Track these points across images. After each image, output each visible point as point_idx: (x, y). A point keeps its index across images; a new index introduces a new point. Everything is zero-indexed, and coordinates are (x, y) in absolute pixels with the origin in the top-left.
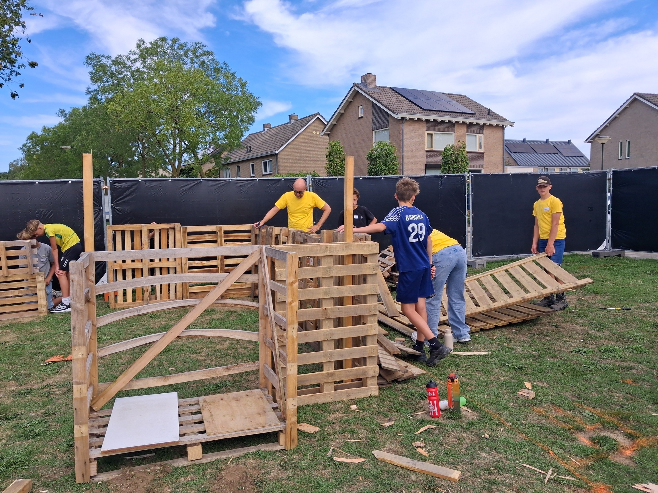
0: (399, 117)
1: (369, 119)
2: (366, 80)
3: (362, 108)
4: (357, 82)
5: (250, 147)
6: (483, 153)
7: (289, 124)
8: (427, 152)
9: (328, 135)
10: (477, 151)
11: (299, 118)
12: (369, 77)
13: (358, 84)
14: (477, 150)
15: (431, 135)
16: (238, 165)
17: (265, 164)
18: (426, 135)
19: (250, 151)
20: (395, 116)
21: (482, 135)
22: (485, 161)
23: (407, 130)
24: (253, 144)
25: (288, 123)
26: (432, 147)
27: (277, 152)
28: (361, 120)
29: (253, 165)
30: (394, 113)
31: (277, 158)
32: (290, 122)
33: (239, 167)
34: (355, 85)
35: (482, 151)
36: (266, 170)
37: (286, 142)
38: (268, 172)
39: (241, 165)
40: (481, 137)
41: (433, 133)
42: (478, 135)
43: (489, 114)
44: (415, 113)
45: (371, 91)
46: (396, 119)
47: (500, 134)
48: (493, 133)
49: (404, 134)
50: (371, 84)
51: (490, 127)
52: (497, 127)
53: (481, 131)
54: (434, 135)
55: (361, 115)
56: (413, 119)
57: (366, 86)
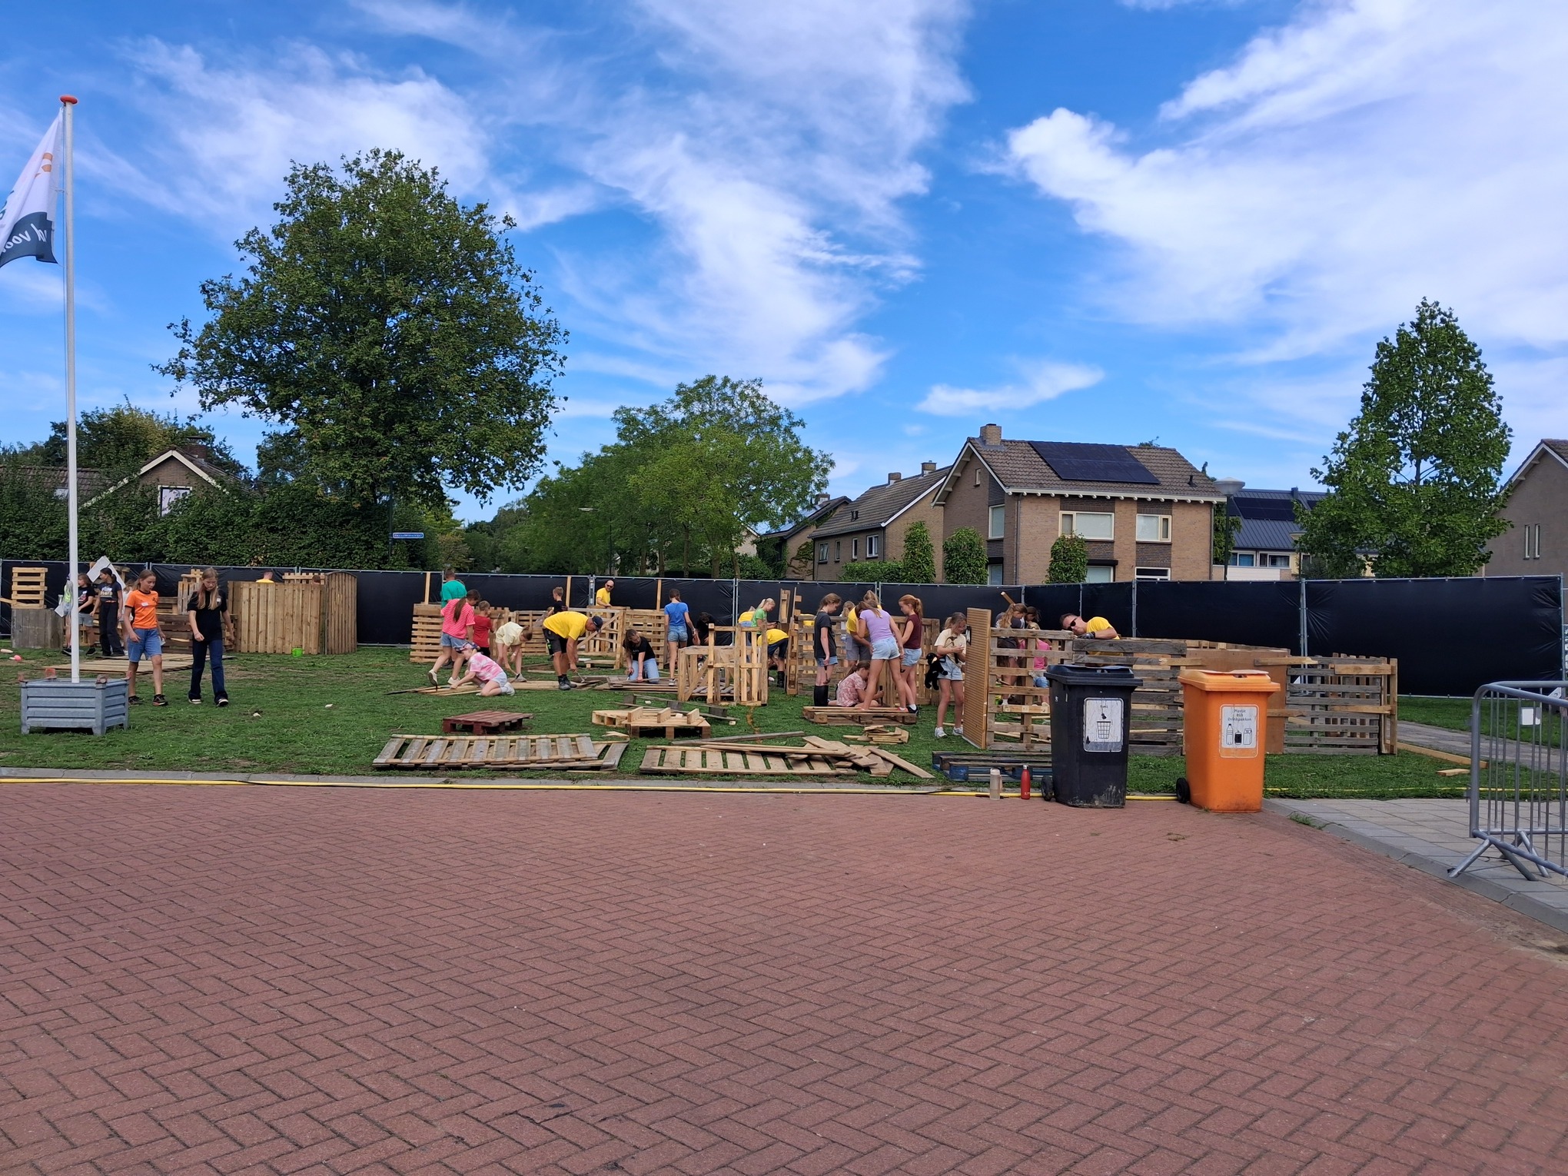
0: (1013, 492)
1: (984, 492)
2: (985, 433)
3: (977, 474)
4: (971, 437)
5: (857, 512)
6: (1170, 545)
7: (921, 478)
9: (943, 505)
10: (1158, 541)
11: (936, 469)
12: (990, 430)
13: (973, 439)
14: (1158, 538)
15: (1070, 515)
16: (838, 539)
17: (871, 539)
18: (1061, 516)
19: (857, 518)
20: (1008, 491)
21: (1169, 517)
22: (1173, 555)
23: (1026, 511)
24: (861, 510)
25: (919, 476)
26: (1070, 532)
27: (883, 525)
28: (977, 489)
29: (856, 541)
30: (1005, 486)
31: (884, 533)
32: (922, 475)
33: (839, 543)
34: (969, 440)
35: (1169, 540)
36: (871, 552)
37: (900, 510)
38: (874, 555)
39: (841, 540)
40: (1166, 520)
41: (1074, 513)
42: (1161, 517)
43: (1190, 483)
44: (1041, 486)
45: (989, 450)
46: (1008, 494)
47: (1204, 515)
48: (1190, 514)
49: (1021, 516)
50: (992, 438)
51: (1183, 504)
52: (1196, 505)
53: (1167, 511)
54: (1075, 516)
55: (978, 483)
56: (1034, 495)
57: (985, 442)
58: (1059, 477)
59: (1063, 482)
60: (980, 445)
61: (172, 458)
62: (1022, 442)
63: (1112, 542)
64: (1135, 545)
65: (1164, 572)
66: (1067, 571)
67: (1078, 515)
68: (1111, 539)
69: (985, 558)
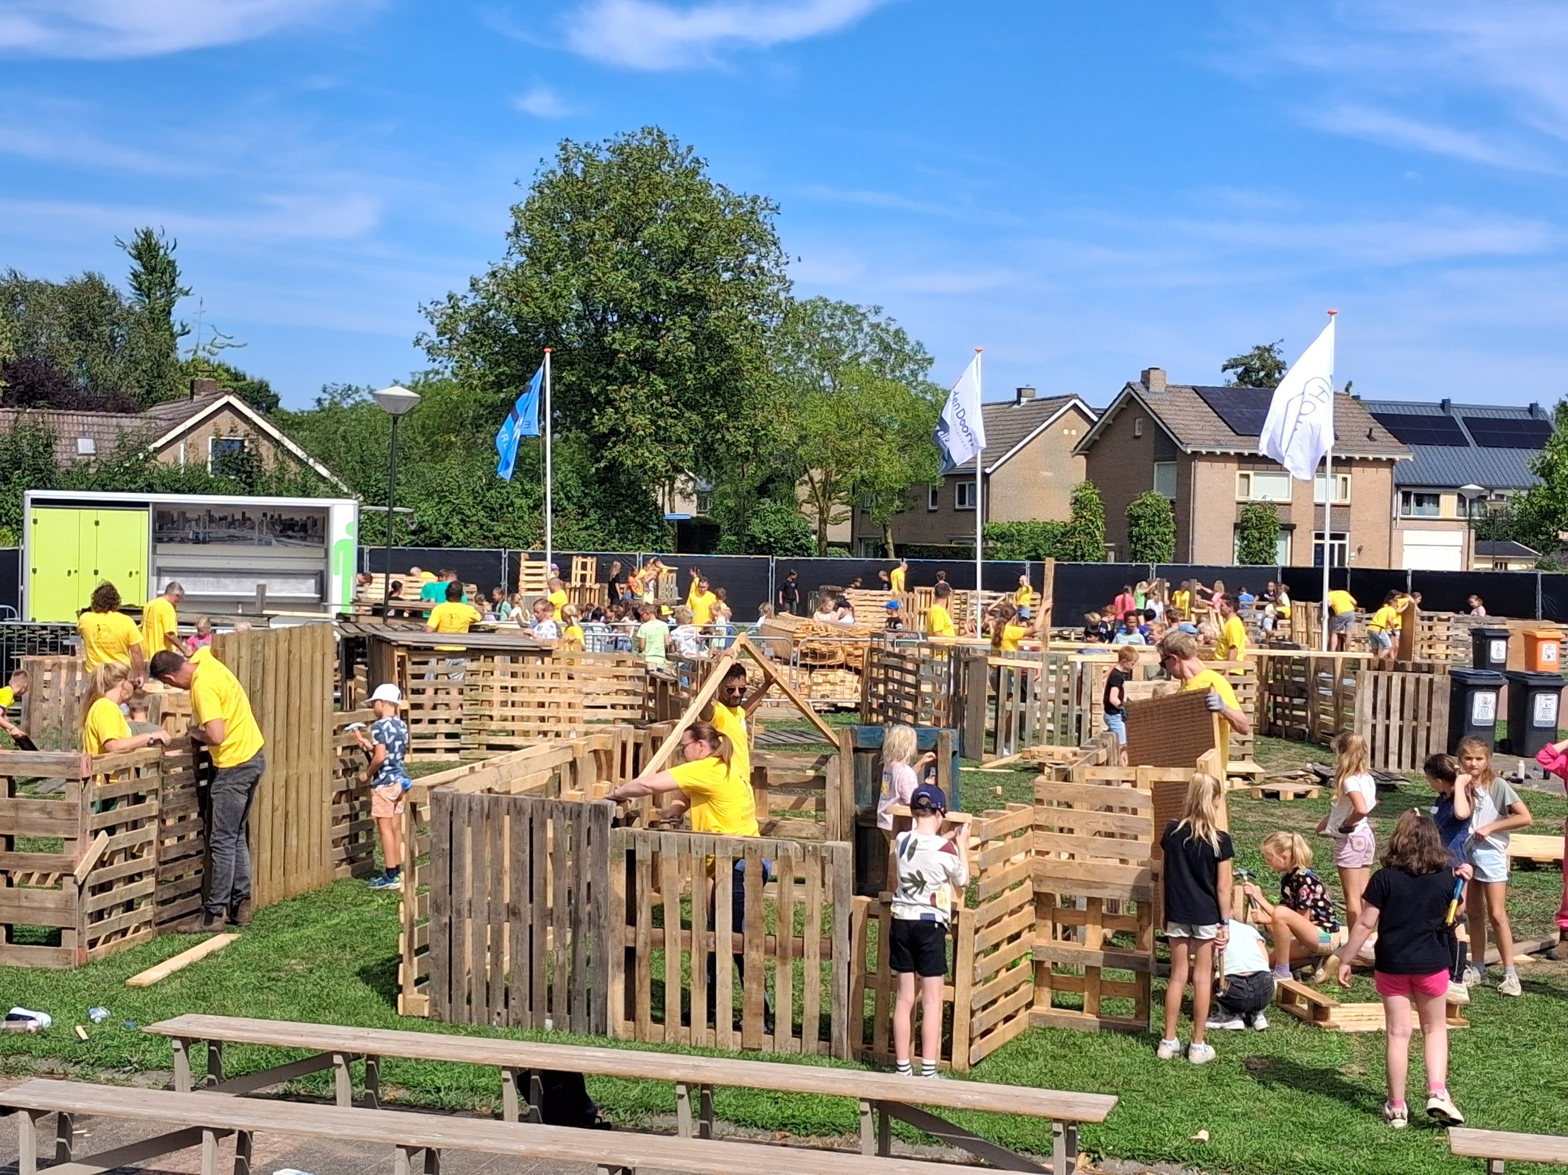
0: (1189, 451)
1: (1149, 444)
2: (1147, 377)
3: (1140, 423)
4: (1132, 381)
6: (1348, 506)
7: (1016, 406)
8: (1239, 503)
9: (1085, 455)
10: (1338, 502)
11: (1037, 397)
13: (1134, 384)
14: (1337, 499)
15: (1248, 476)
17: (962, 488)
18: (1238, 476)
20: (1184, 449)
21: (1349, 476)
22: (1352, 518)
23: (1204, 470)
25: (1014, 403)
26: (1248, 495)
27: (987, 471)
28: (1136, 441)
29: (934, 490)
30: (1182, 443)
31: (986, 481)
34: (1129, 386)
35: (1347, 502)
36: (962, 502)
38: (967, 506)
40: (1345, 479)
41: (1251, 473)
42: (1340, 476)
43: (1369, 437)
44: (1220, 445)
45: (1154, 399)
46: (1185, 453)
47: (1385, 473)
48: (1371, 472)
49: (1198, 476)
50: (1156, 385)
51: (1364, 462)
52: (1377, 462)
53: (1347, 469)
54: (1252, 477)
55: (1137, 434)
56: (1213, 454)
57: (1148, 388)
58: (1234, 431)
59: (1238, 438)
60: (1142, 391)
61: (228, 406)
62: (1185, 387)
63: (1289, 505)
64: (1316, 507)
65: (1342, 537)
66: (1260, 540)
67: (1255, 474)
68: (1288, 500)
69: (1173, 526)
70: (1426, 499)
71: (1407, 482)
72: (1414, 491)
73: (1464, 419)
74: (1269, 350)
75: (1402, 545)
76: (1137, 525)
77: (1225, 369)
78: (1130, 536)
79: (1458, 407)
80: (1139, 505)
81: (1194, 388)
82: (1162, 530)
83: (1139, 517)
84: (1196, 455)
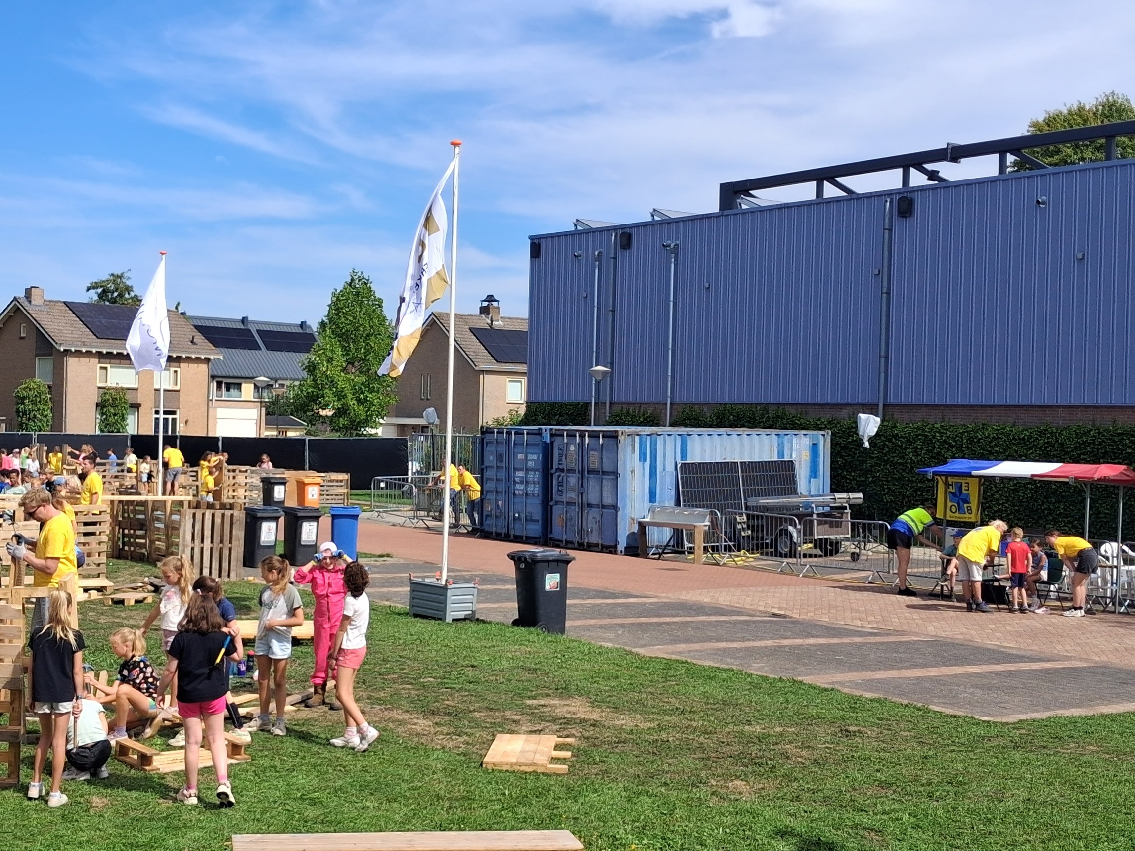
0: (62, 349)
1: (32, 343)
2: (30, 294)
3: (24, 327)
4: (17, 296)
6: (178, 391)
8: (99, 388)
10: (170, 388)
12: (34, 291)
13: (19, 298)
14: (170, 386)
15: (106, 368)
18: (98, 368)
20: (58, 348)
21: (178, 370)
22: (181, 399)
23: (72, 363)
26: (106, 382)
28: (22, 341)
30: (56, 343)
35: (177, 388)
40: (176, 372)
41: (108, 366)
42: (172, 369)
43: (192, 342)
44: (84, 344)
45: (35, 309)
46: (59, 350)
47: (204, 367)
48: (194, 366)
49: (69, 368)
50: (36, 299)
51: (188, 359)
52: (198, 360)
53: (177, 364)
54: (109, 369)
55: (23, 335)
56: (80, 351)
57: (30, 302)
58: (95, 335)
59: (100, 340)
60: (26, 304)
62: (60, 302)
63: (137, 389)
64: (153, 391)
65: (174, 413)
66: (115, 415)
67: (111, 367)
68: (136, 386)
69: (51, 405)
70: (232, 386)
71: (219, 374)
72: (225, 380)
73: (257, 331)
74: (120, 277)
75: (215, 418)
76: (24, 403)
77: (88, 289)
78: (18, 411)
79: (254, 322)
80: (25, 388)
81: (65, 303)
82: (41, 407)
83: (24, 398)
84: (66, 351)
